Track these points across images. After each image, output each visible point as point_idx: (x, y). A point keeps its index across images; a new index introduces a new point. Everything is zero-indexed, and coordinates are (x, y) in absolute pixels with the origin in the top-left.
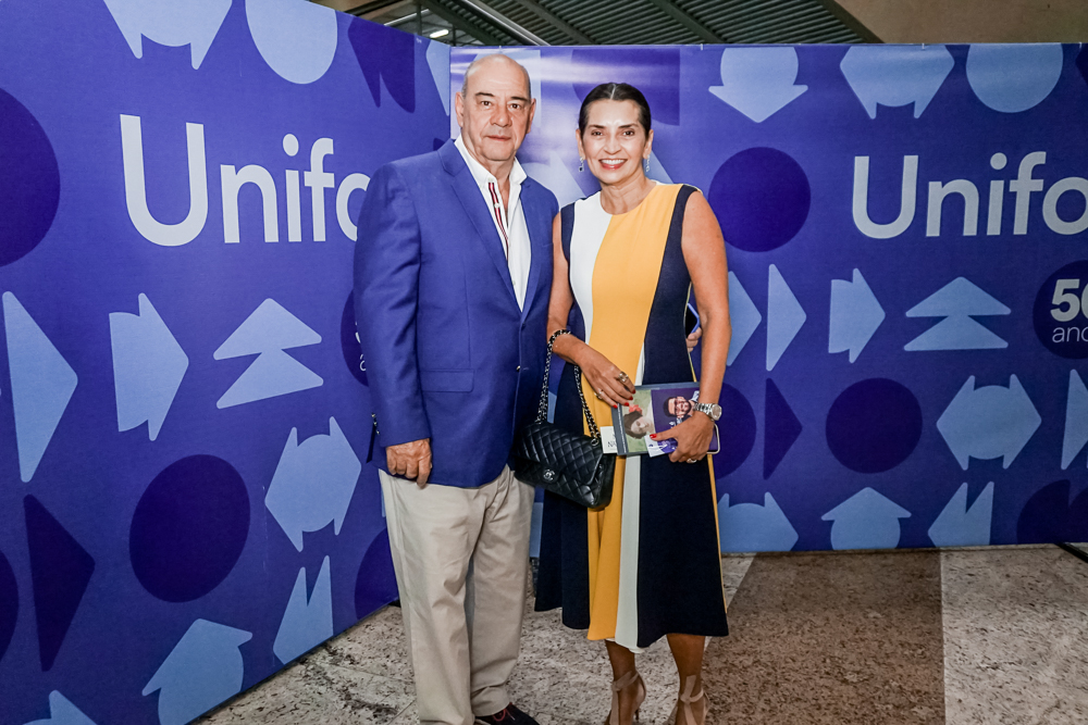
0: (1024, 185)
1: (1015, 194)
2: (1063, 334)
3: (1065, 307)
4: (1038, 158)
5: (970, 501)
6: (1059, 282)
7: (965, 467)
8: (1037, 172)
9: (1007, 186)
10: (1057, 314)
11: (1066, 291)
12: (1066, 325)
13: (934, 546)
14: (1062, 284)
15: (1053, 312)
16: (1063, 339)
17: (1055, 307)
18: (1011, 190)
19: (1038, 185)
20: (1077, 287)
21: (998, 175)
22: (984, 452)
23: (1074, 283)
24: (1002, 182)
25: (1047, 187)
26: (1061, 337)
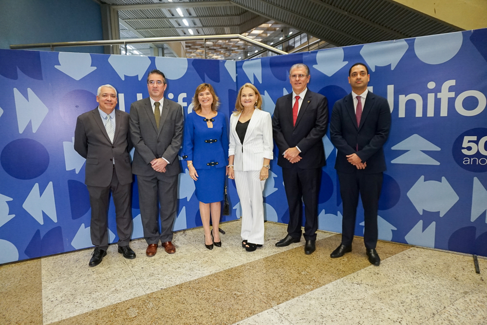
0: (445, 95)
1: (440, 99)
2: (469, 161)
3: (469, 148)
4: (452, 82)
5: (424, 228)
6: (465, 137)
7: (421, 213)
8: (451, 89)
9: (436, 96)
10: (465, 152)
11: (469, 142)
12: (470, 157)
13: (408, 244)
14: (467, 139)
15: (462, 150)
16: (469, 163)
17: (464, 148)
18: (438, 97)
19: (452, 95)
20: (476, 140)
21: (431, 91)
22: (430, 209)
23: (475, 138)
24: (433, 94)
25: (457, 95)
26: (468, 162)
